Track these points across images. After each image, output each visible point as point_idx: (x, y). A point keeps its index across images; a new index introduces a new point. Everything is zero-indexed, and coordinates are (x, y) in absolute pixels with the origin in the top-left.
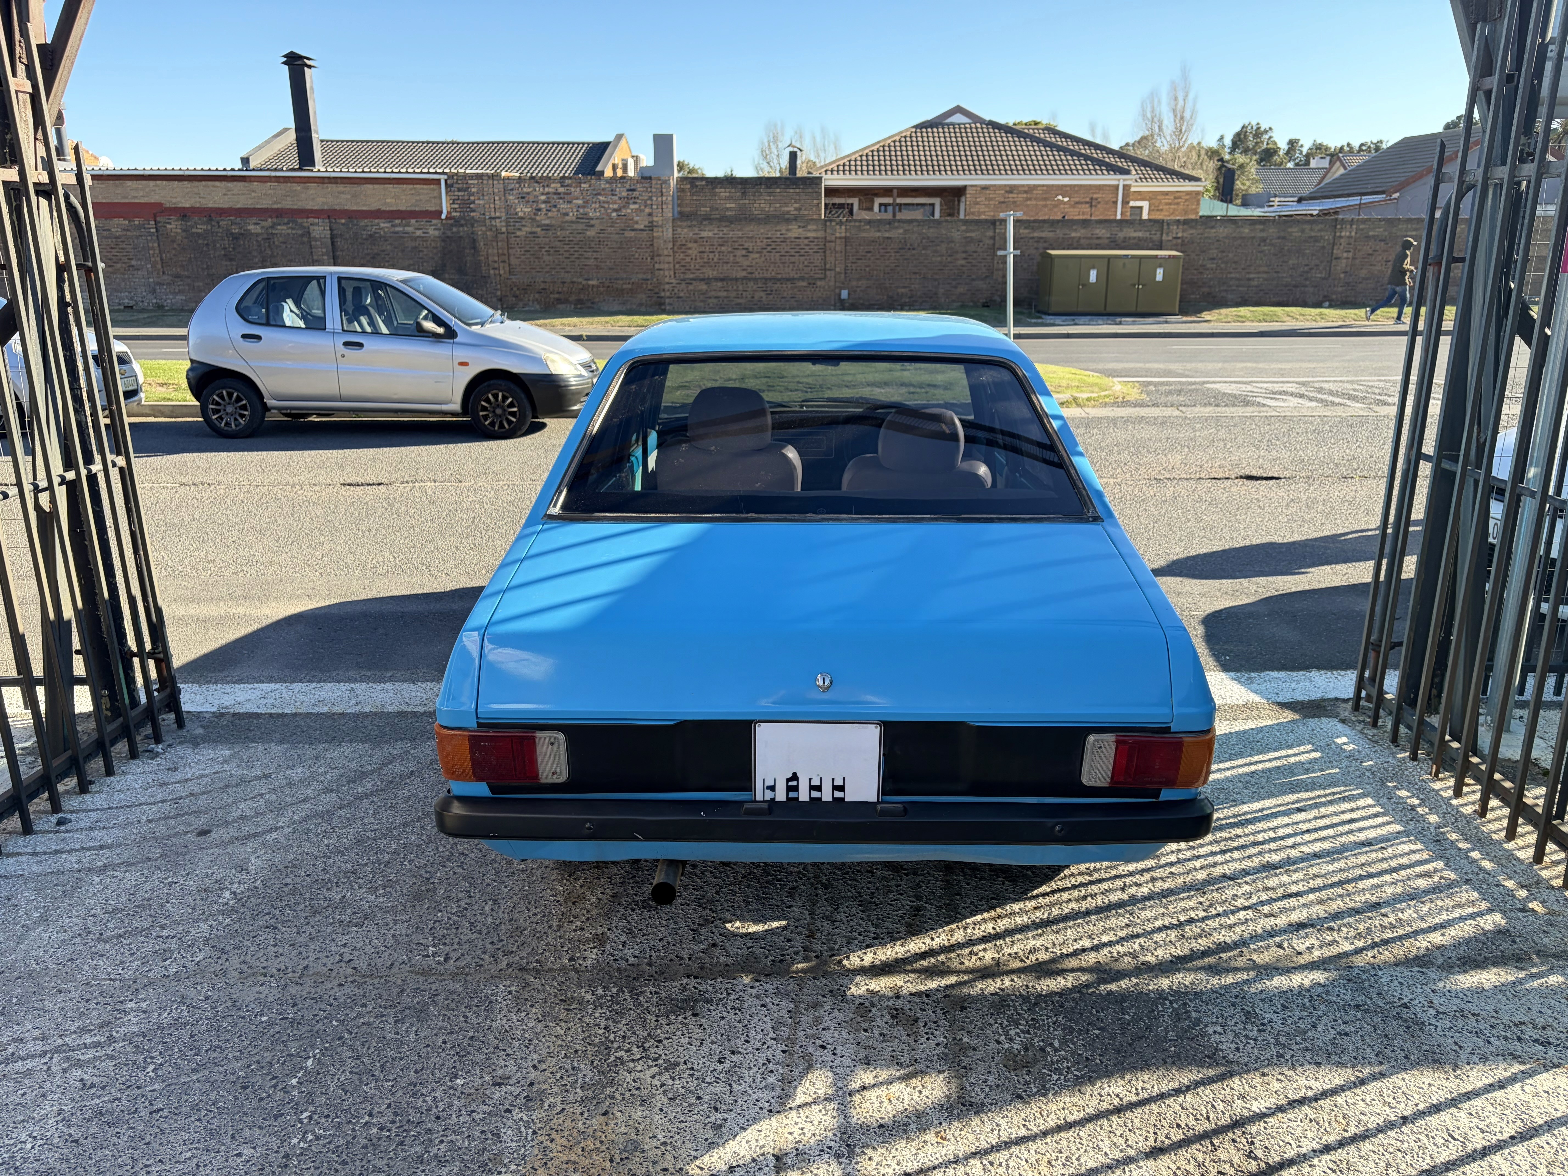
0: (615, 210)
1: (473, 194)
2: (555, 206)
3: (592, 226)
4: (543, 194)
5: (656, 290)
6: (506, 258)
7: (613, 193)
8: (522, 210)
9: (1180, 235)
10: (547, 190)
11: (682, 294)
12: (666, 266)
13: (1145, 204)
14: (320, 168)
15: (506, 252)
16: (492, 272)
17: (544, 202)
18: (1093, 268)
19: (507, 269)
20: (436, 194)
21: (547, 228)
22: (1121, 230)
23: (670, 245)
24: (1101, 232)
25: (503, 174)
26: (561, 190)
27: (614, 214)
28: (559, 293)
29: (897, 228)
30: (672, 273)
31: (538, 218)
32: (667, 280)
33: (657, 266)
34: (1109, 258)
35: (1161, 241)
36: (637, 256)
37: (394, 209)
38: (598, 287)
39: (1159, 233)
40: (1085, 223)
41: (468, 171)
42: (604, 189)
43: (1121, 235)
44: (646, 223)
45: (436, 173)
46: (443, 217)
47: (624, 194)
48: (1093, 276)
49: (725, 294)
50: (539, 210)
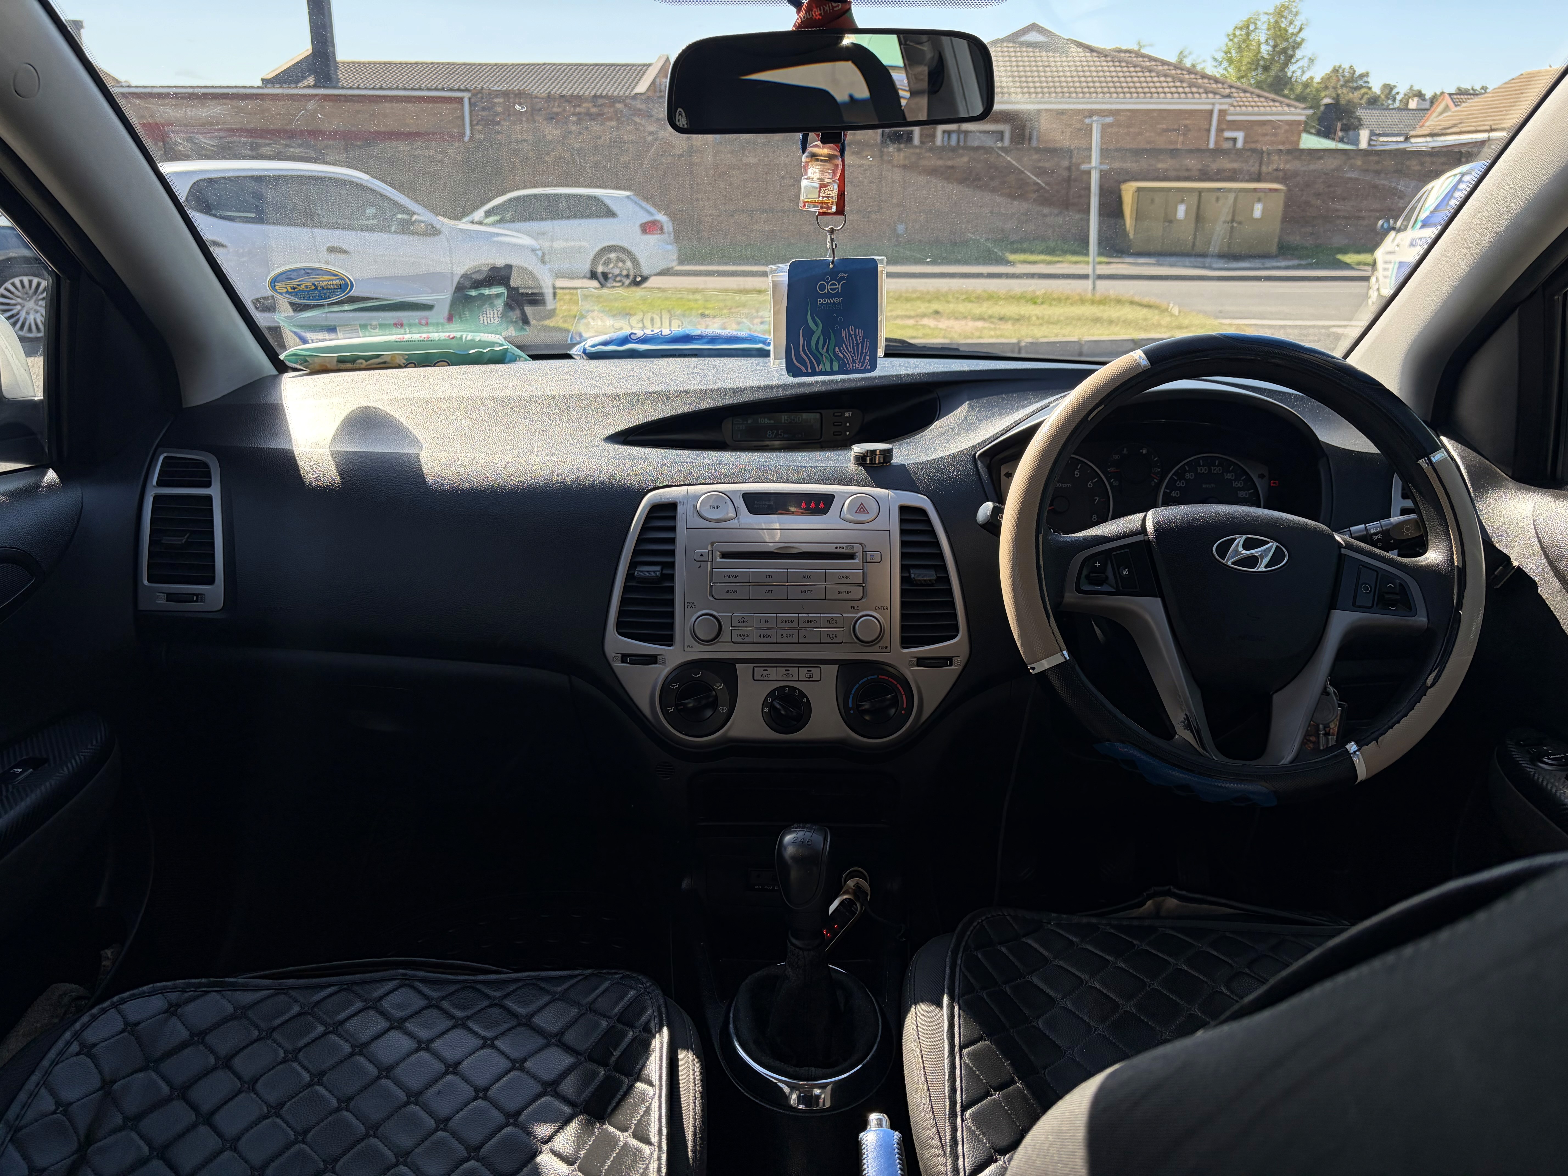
0: (651, 133)
1: (497, 114)
2: (587, 128)
3: (627, 151)
4: (573, 114)
8: (551, 132)
9: (1282, 167)
10: (578, 110)
12: (706, 196)
13: (1240, 136)
17: (575, 124)
18: (1182, 201)
20: (459, 113)
22: (1214, 161)
23: (711, 173)
24: (1192, 163)
26: (594, 110)
27: (650, 138)
29: (962, 156)
30: (712, 203)
31: (568, 141)
32: (706, 211)
33: (696, 196)
34: (1200, 191)
35: (1260, 174)
37: (414, 129)
39: (1257, 164)
40: (1174, 153)
41: (493, 89)
42: (639, 110)
43: (1214, 167)
44: (685, 148)
45: (459, 90)
46: (466, 139)
47: (662, 115)
48: (1181, 211)
49: (769, 227)
50: (570, 132)
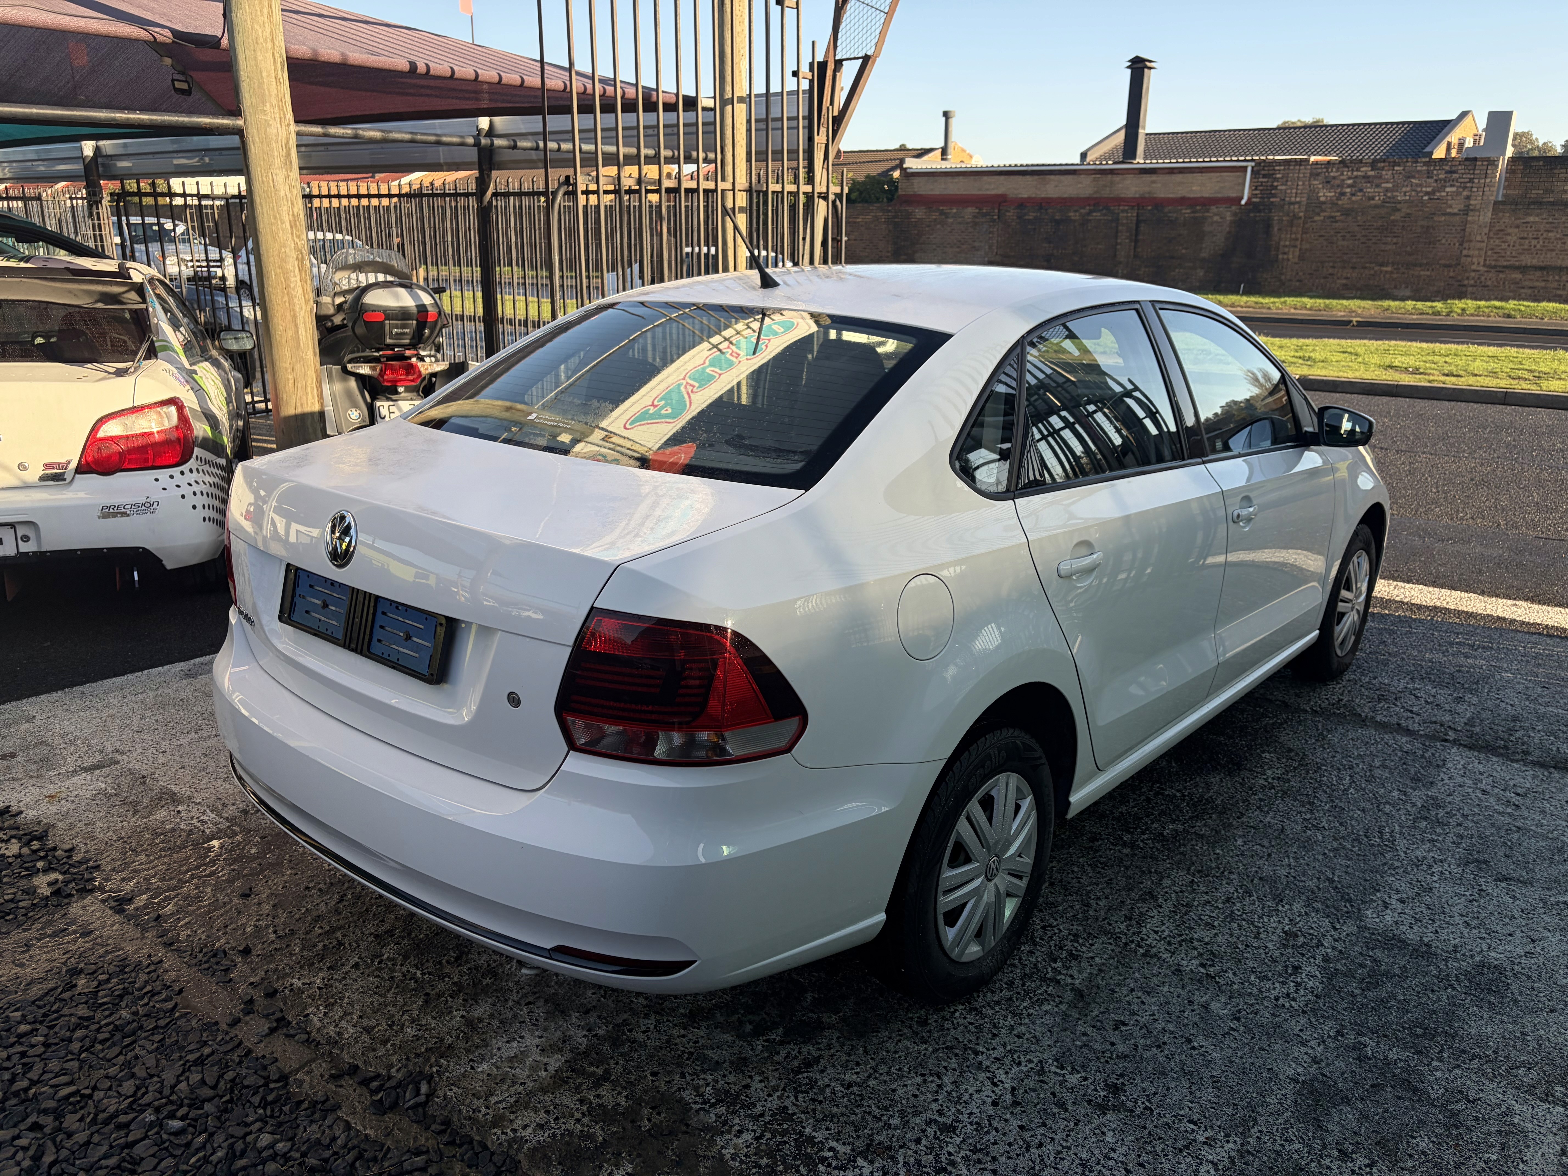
0: (1427, 193)
1: (1277, 180)
2: (1361, 190)
3: (1399, 210)
4: (1349, 178)
5: (1460, 278)
6: (1298, 243)
7: (1429, 175)
8: (1325, 194)
10: (1354, 173)
11: (1489, 283)
12: (1477, 252)
14: (1140, 160)
15: (1299, 236)
16: (1280, 256)
17: (1349, 186)
19: (1297, 253)
20: (1240, 181)
21: (1347, 212)
23: (1486, 230)
25: (1313, 159)
26: (1372, 173)
27: (1426, 198)
28: (1347, 278)
30: (1482, 260)
31: (1340, 202)
32: (1474, 267)
33: (1465, 252)
36: (1444, 241)
37: (1198, 195)
38: (1392, 272)
41: (1277, 158)
42: (1418, 172)
44: (1462, 207)
45: (1245, 160)
46: (1243, 202)
47: (1442, 176)
49: (1543, 284)
50: (1343, 194)
